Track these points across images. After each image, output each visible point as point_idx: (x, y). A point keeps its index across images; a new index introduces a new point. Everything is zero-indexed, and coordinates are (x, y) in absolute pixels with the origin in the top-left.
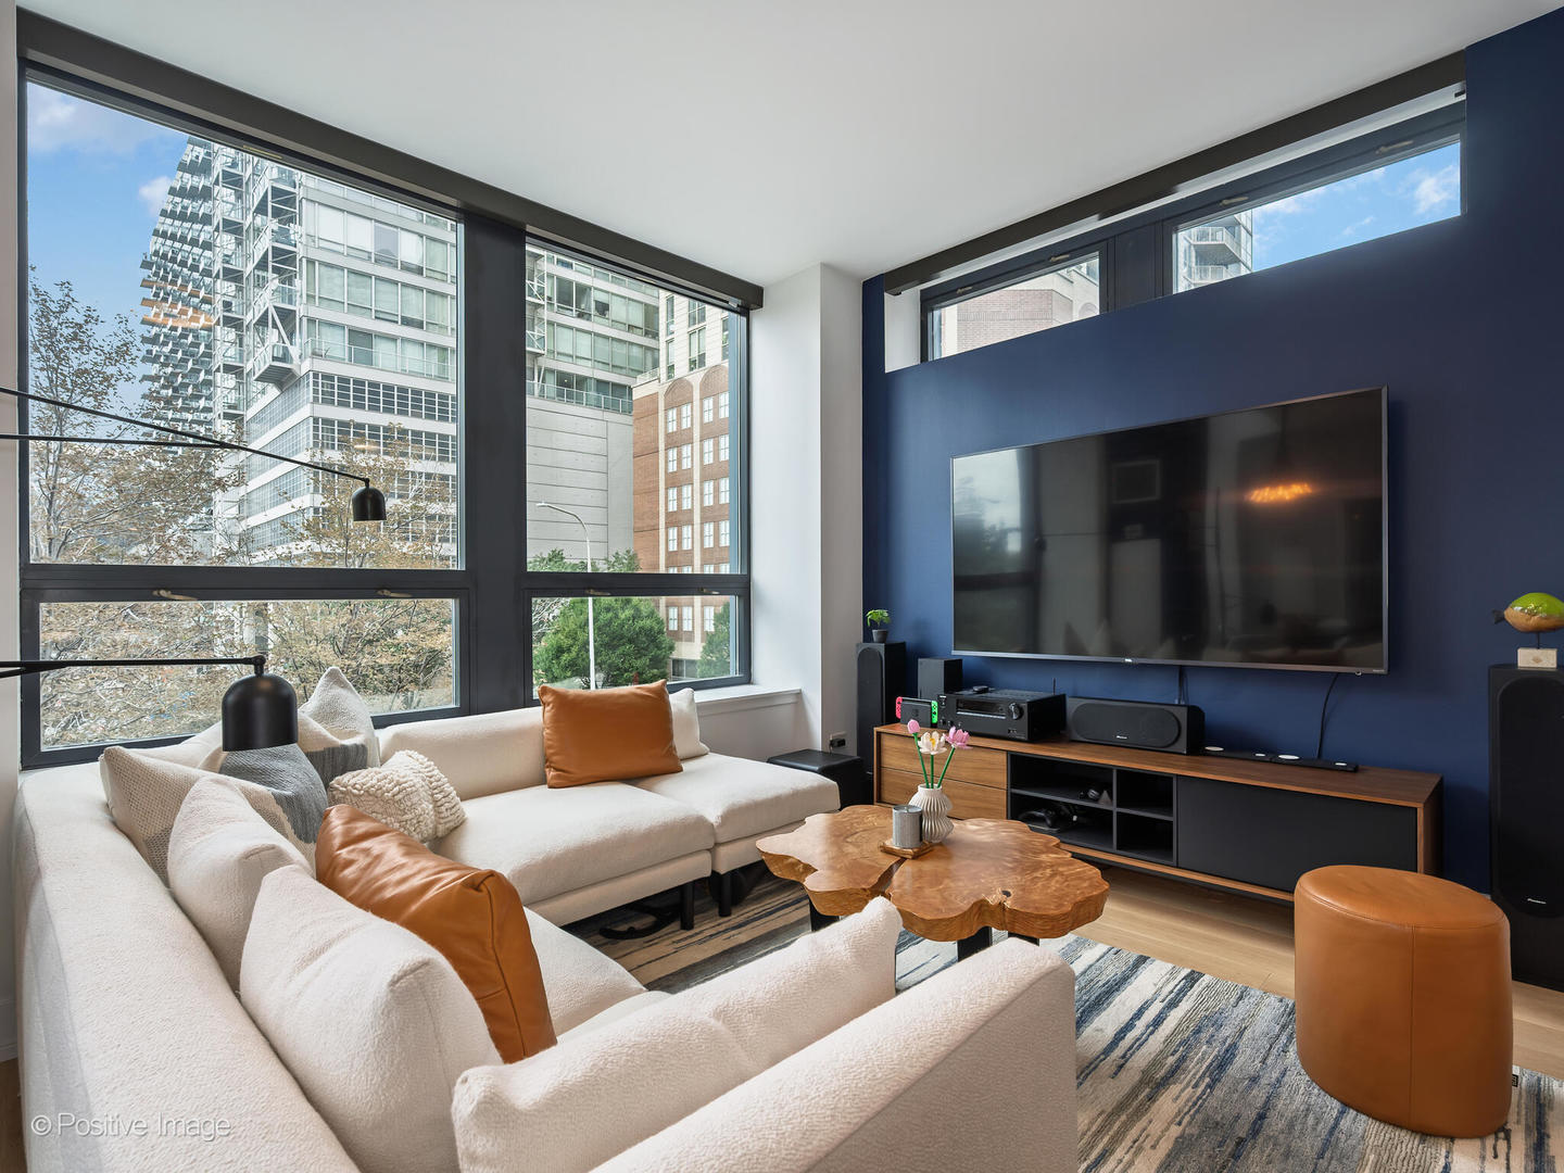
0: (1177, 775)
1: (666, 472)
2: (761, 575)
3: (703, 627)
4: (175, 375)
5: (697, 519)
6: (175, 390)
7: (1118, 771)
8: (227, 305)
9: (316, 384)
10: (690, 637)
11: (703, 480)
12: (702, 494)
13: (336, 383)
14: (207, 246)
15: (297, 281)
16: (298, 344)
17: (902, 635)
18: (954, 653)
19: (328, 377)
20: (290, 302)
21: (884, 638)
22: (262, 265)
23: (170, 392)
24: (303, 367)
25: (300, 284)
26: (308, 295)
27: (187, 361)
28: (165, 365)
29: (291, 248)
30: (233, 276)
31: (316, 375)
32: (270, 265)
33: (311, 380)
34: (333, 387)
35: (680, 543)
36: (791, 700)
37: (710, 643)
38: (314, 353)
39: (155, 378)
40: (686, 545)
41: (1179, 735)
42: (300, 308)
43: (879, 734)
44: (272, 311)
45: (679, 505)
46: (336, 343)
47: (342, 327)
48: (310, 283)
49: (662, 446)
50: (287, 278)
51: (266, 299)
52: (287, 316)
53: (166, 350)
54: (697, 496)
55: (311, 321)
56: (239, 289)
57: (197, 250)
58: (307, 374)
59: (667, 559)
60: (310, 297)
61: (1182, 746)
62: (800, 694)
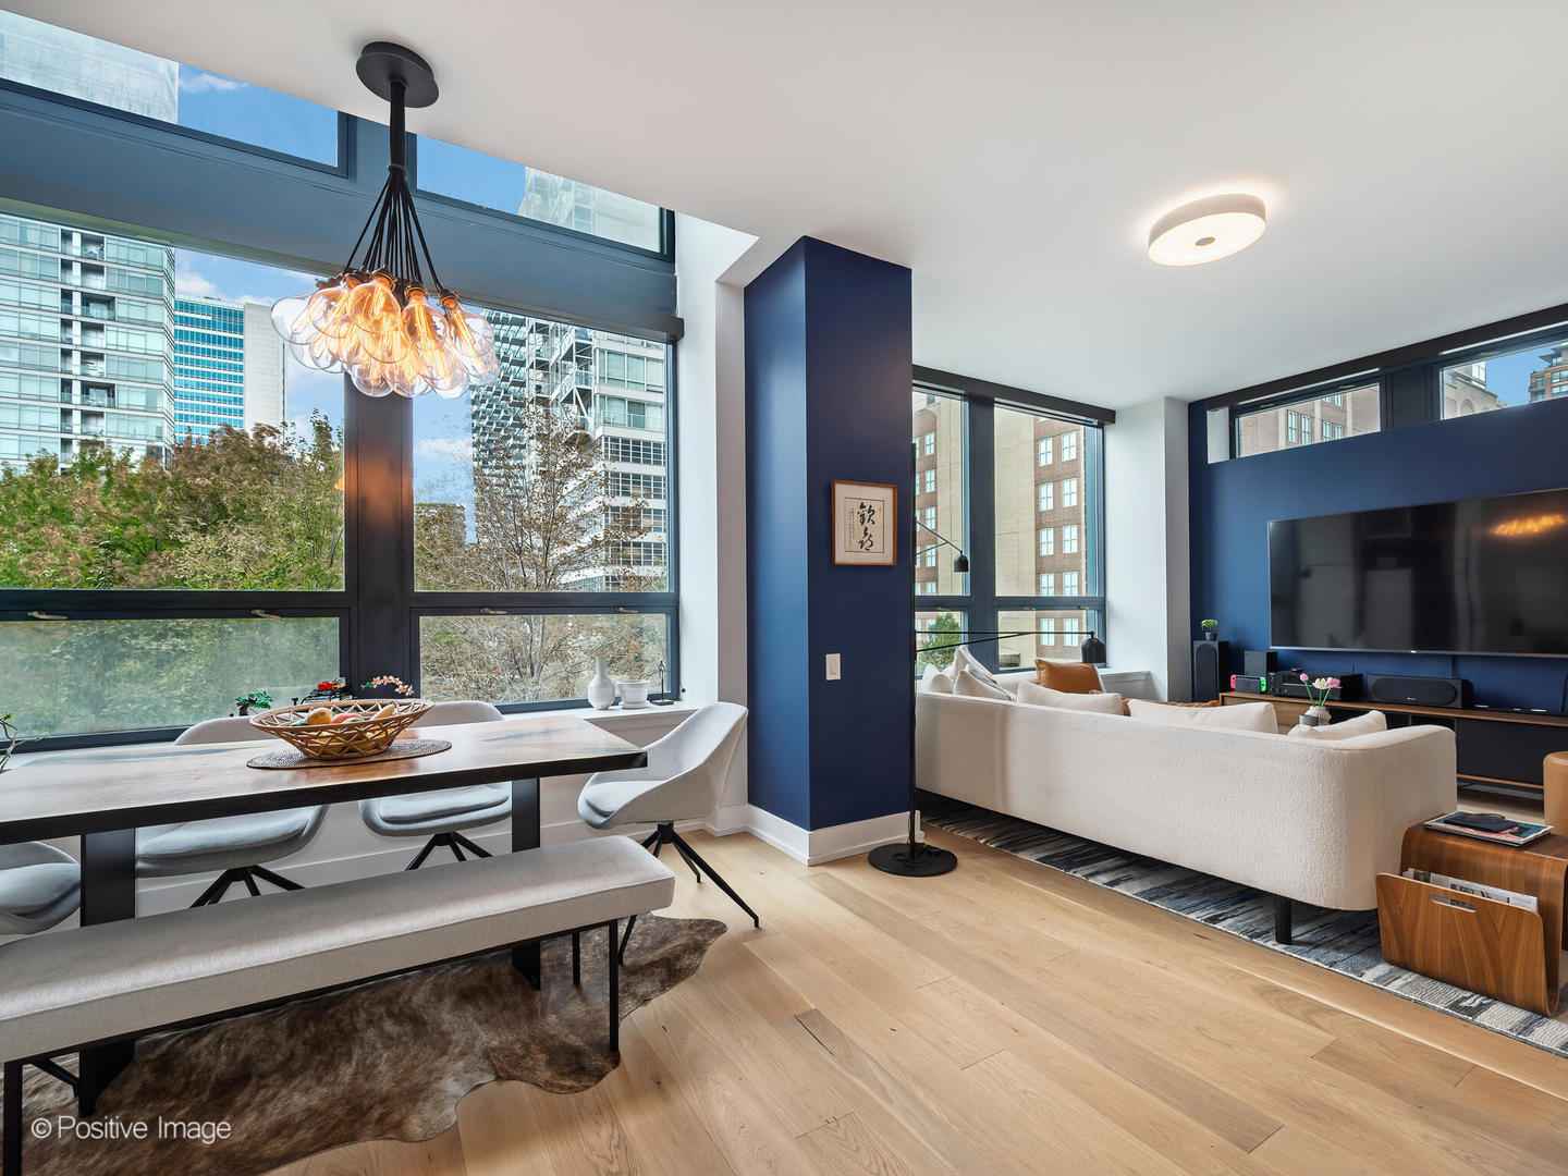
0: (1458, 718)
2: (1114, 596)
4: (490, 441)
7: (1413, 717)
8: (538, 388)
9: (606, 445)
13: (620, 444)
14: (522, 343)
15: (592, 367)
16: (593, 414)
18: (1272, 648)
19: (615, 440)
20: (587, 384)
22: (568, 357)
24: (596, 432)
25: (594, 369)
26: (600, 378)
27: (499, 430)
28: (484, 434)
29: (588, 342)
30: (542, 365)
31: (606, 439)
32: (574, 356)
33: (603, 443)
34: (618, 446)
36: (1143, 678)
38: (605, 422)
41: (1456, 694)
42: (595, 388)
43: (1223, 697)
44: (576, 392)
46: (619, 412)
47: (622, 400)
48: (602, 368)
50: (584, 364)
51: (569, 383)
52: (585, 394)
53: (484, 423)
55: (603, 397)
56: (546, 375)
57: (506, 346)
58: (600, 438)
60: (602, 378)
61: (1458, 703)
62: (1148, 674)
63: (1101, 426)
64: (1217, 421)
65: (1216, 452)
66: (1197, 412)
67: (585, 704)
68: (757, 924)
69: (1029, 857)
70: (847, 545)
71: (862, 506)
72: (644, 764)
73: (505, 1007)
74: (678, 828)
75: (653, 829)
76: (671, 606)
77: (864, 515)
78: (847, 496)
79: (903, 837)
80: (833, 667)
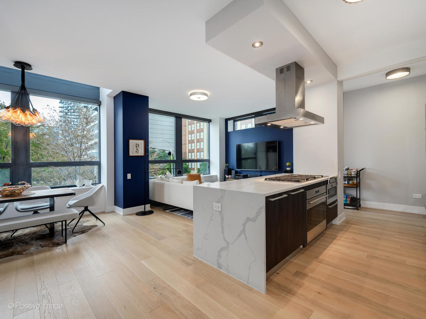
1: (188, 131)
3: (197, 167)
5: (195, 142)
6: (68, 110)
10: (194, 169)
11: (197, 132)
12: (197, 136)
17: (231, 167)
18: (237, 170)
21: (228, 168)
23: (67, 111)
35: (191, 147)
36: (215, 176)
37: (199, 170)
39: (63, 107)
40: (193, 148)
45: (191, 138)
49: (187, 125)
54: (195, 136)
59: (188, 151)
62: (217, 175)
63: (209, 123)
64: (230, 123)
65: (230, 129)
66: (227, 120)
67: (75, 186)
68: (104, 225)
69: (167, 211)
70: (133, 151)
71: (136, 144)
72: (75, 194)
73: (46, 240)
74: (89, 208)
75: (83, 209)
76: (99, 164)
77: (137, 146)
78: (132, 143)
79: (143, 210)
80: (129, 176)
